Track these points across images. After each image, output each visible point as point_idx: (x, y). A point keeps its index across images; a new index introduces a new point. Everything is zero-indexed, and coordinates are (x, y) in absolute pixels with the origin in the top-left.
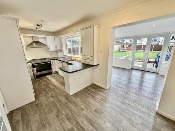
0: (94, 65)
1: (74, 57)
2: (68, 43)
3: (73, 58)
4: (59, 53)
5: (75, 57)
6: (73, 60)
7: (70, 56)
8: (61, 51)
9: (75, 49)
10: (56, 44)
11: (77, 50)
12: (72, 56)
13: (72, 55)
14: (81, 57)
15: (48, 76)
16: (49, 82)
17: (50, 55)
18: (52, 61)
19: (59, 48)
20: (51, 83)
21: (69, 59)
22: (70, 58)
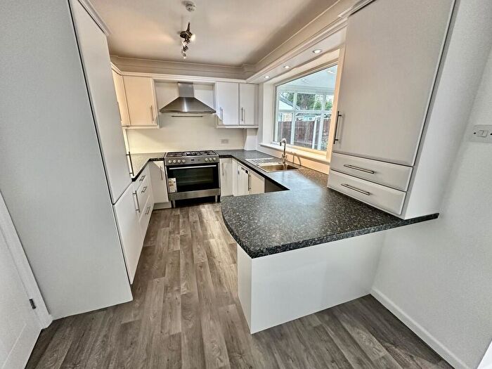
0: (406, 218)
1: (295, 155)
2: (282, 106)
3: (290, 158)
4: (249, 138)
5: (299, 156)
6: (290, 168)
7: (282, 148)
8: (257, 129)
9: (307, 124)
10: (242, 106)
11: (312, 131)
12: (287, 150)
13: (291, 148)
14: (329, 161)
15: (206, 206)
16: (200, 230)
17: (223, 141)
18: (221, 160)
19: (249, 121)
20: (205, 237)
21: (276, 159)
22: (280, 155)
